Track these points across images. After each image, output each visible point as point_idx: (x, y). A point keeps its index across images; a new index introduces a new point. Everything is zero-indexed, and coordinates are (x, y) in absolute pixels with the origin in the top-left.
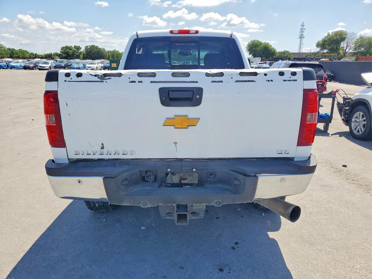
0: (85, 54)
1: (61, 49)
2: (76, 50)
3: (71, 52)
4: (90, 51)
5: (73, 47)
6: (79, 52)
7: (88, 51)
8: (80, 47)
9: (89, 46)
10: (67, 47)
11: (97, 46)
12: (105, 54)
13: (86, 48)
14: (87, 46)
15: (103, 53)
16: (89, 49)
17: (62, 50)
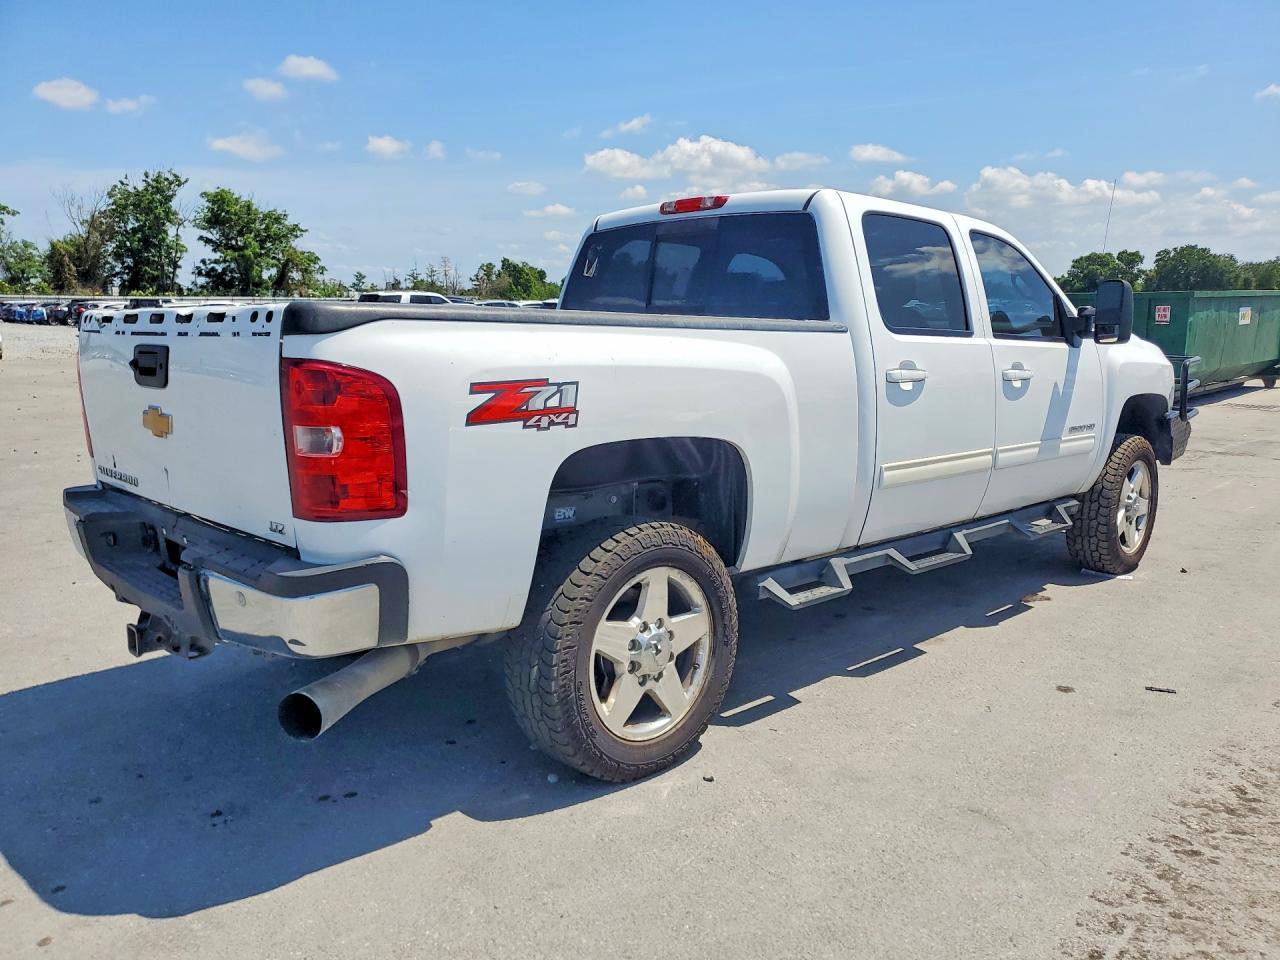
0: (1151, 280)
1: (1072, 264)
2: (1122, 265)
3: (1103, 273)
4: (1175, 268)
5: (1115, 255)
6: (1132, 273)
7: (1165, 266)
8: (1141, 254)
9: (1175, 249)
10: (1093, 259)
11: (1204, 250)
12: (1232, 275)
13: (1162, 257)
14: (1165, 251)
15: (1221, 274)
16: (1173, 259)
17: (1073, 267)
